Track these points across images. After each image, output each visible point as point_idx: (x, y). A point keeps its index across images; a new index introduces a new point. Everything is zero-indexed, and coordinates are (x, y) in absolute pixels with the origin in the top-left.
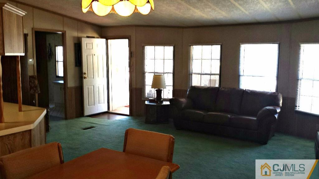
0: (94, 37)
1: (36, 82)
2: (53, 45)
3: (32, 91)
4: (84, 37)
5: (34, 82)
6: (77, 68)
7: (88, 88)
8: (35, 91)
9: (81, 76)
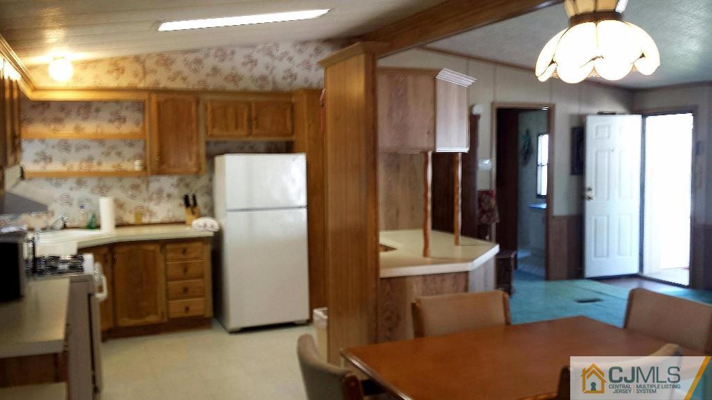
0: (614, 114)
1: (493, 202)
2: (533, 134)
3: (484, 218)
4: (592, 114)
5: (489, 202)
6: (575, 178)
7: (596, 221)
8: (489, 218)
9: (580, 195)
